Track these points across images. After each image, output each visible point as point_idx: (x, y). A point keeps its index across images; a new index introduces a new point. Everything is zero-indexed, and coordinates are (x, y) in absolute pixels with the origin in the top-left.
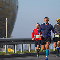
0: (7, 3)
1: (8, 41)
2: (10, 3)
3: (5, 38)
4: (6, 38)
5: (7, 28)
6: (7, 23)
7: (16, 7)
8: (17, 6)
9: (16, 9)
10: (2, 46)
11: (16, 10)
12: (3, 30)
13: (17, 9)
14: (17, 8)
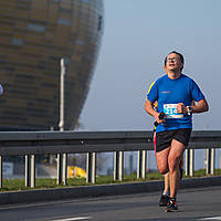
0: (62, 6)
1: (67, 142)
2: (72, 5)
3: (59, 129)
4: (62, 130)
5: (65, 93)
6: (65, 76)
7: (97, 21)
8: (100, 18)
9: (96, 27)
10: (48, 158)
11: (95, 31)
12: (48, 101)
13: (99, 28)
14: (100, 23)
